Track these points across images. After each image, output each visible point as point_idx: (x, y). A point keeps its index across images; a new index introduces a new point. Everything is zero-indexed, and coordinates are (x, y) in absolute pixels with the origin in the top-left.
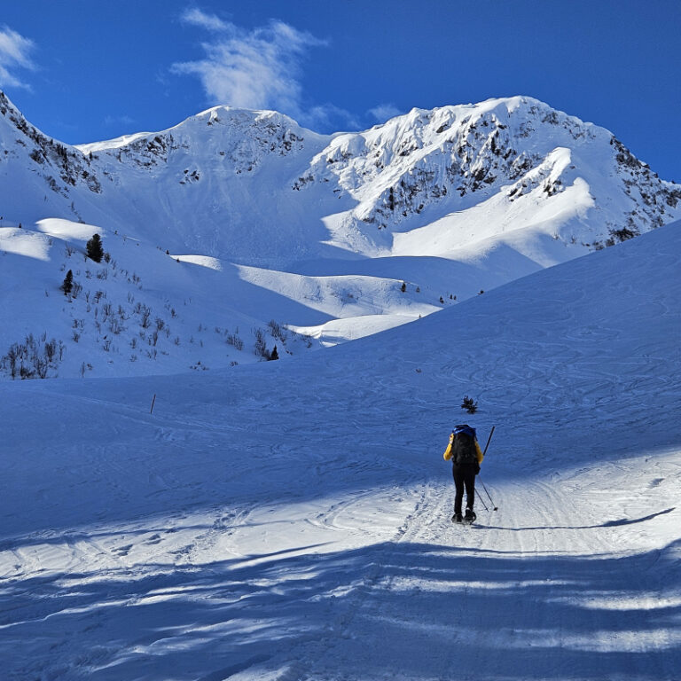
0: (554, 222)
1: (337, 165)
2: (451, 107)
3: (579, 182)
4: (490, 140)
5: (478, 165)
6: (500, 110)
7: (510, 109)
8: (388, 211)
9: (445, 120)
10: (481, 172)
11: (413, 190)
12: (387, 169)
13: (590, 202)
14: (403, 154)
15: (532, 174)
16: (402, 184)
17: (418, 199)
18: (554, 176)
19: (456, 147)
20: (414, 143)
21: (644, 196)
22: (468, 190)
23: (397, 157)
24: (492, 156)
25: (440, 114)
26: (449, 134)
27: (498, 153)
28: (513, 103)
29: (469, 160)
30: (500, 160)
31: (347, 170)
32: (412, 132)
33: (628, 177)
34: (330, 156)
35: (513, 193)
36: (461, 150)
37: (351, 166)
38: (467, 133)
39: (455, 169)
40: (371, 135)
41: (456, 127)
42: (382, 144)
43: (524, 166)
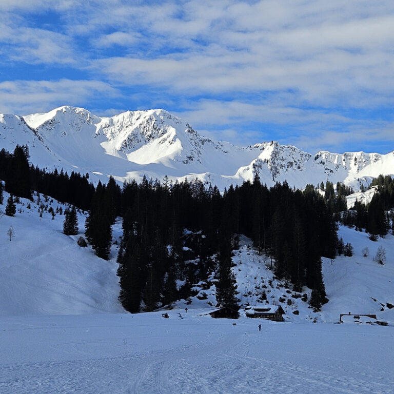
0: (172, 154)
1: (106, 129)
2: (140, 111)
3: (177, 140)
4: (152, 125)
5: (149, 133)
6: (155, 114)
7: (158, 114)
8: (125, 147)
9: (138, 116)
10: (151, 135)
11: (131, 140)
12: (122, 131)
13: (181, 148)
14: (127, 127)
15: (165, 136)
16: (128, 138)
17: (133, 143)
18: (171, 138)
19: (143, 126)
20: (129, 123)
21: (195, 143)
22: (147, 140)
23: (125, 128)
25: (137, 114)
26: (140, 121)
27: (155, 129)
28: (159, 111)
29: (147, 131)
30: (156, 131)
31: (110, 131)
32: (128, 120)
33: (191, 137)
34: (103, 126)
35: (160, 142)
36: (144, 127)
37: (110, 130)
38: (146, 122)
39: (143, 134)
40: (115, 119)
41: (142, 118)
42: (119, 123)
43: (163, 134)
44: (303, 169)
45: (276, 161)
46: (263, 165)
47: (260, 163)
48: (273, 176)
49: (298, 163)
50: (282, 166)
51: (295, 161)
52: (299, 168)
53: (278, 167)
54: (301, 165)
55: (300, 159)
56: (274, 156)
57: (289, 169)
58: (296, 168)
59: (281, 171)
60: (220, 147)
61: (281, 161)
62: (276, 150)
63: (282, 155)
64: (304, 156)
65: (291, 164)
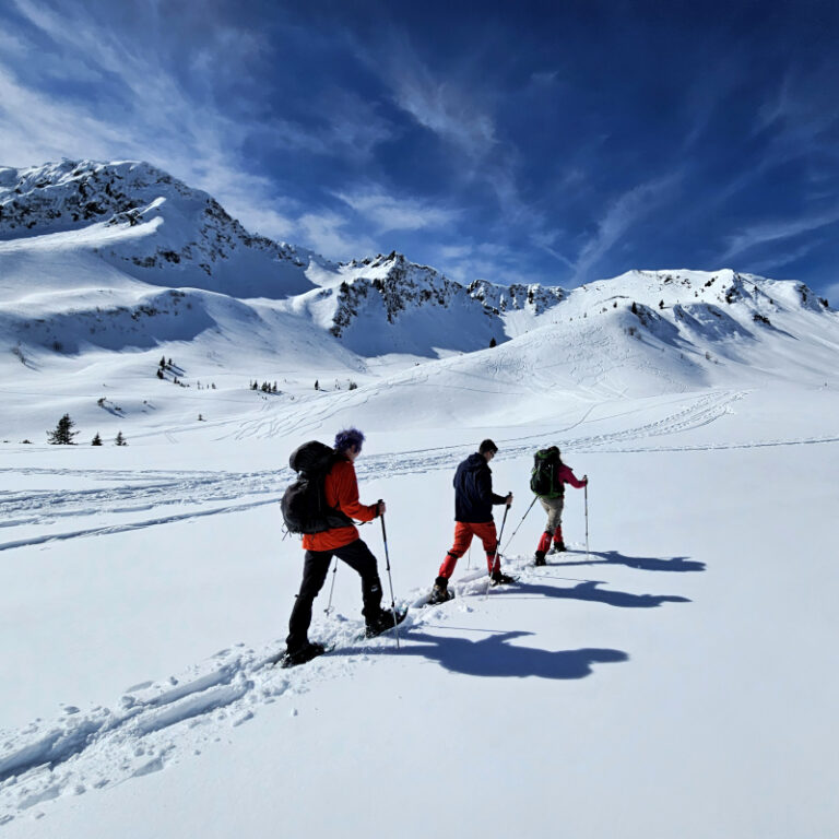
4: (105, 185)
5: (93, 200)
6: (122, 168)
10: (94, 205)
11: (26, 211)
19: (78, 186)
24: (107, 196)
27: (111, 195)
29: (86, 196)
30: (113, 200)
35: (112, 222)
38: (89, 178)
39: (74, 201)
44: (449, 304)
45: (397, 285)
46: (369, 289)
47: (363, 285)
48: (389, 311)
49: (441, 294)
50: (409, 296)
51: (435, 291)
52: (441, 302)
53: (403, 298)
54: (446, 298)
55: (443, 287)
56: (394, 276)
57: (424, 302)
58: (437, 303)
59: (407, 304)
60: (287, 254)
61: (407, 288)
62: (400, 267)
63: (412, 276)
64: (450, 286)
65: (428, 295)
